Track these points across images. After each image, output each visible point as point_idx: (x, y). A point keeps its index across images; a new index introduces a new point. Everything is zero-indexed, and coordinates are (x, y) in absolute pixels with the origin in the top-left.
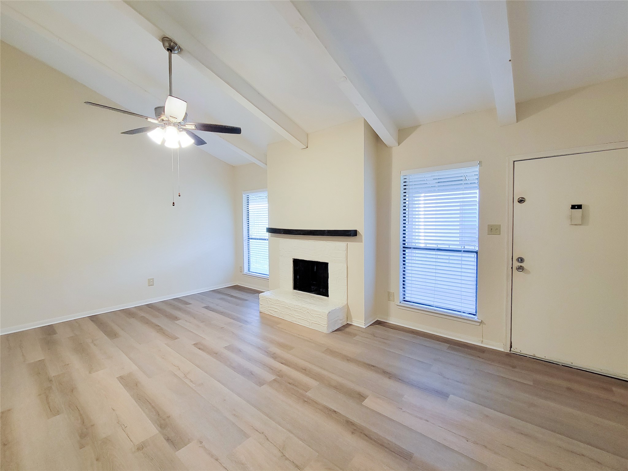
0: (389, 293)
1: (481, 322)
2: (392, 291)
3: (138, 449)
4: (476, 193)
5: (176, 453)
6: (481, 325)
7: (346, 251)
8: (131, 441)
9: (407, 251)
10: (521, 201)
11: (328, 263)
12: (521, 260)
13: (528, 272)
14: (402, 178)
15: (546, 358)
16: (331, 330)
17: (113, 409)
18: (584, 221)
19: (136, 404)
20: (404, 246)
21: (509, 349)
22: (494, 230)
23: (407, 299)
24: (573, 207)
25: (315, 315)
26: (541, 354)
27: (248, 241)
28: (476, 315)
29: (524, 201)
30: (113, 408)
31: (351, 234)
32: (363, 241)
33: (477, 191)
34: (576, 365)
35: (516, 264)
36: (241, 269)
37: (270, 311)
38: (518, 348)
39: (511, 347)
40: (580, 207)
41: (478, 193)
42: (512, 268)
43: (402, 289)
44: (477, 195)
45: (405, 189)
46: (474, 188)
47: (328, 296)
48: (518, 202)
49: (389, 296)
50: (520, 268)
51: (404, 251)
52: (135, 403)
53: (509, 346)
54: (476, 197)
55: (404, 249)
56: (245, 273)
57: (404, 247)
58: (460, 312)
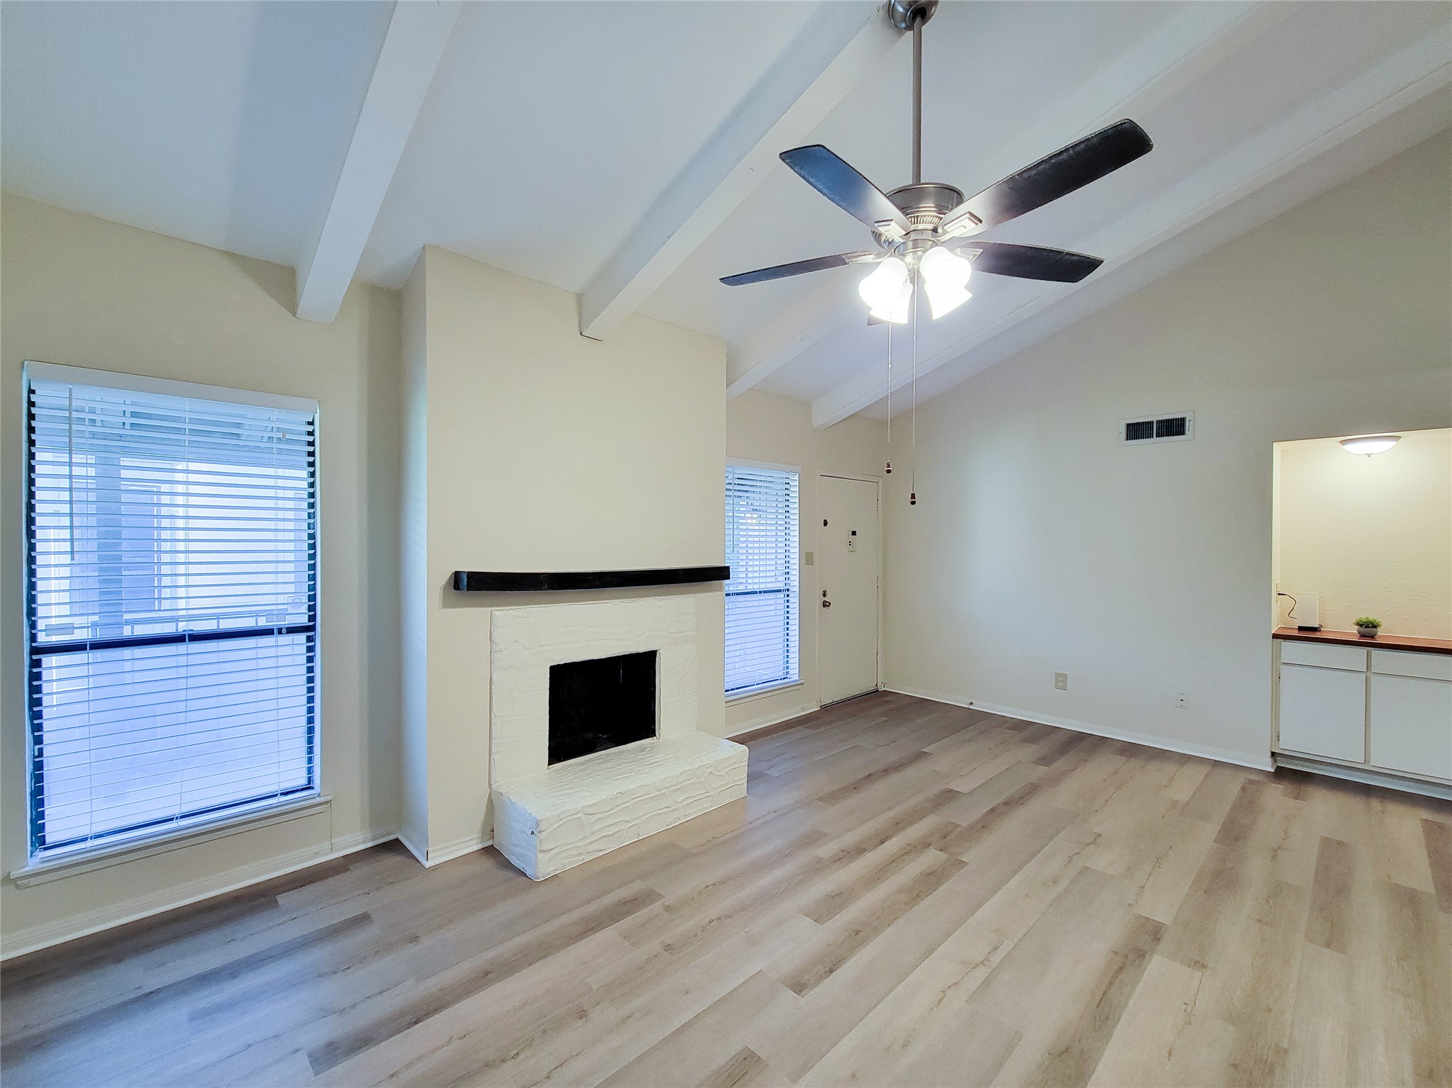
3: (1204, 966)
5: (1168, 924)
7: (696, 615)
8: (1200, 983)
11: (657, 651)
12: (825, 594)
17: (1170, 1055)
18: (855, 547)
19: (1124, 1017)
22: (809, 558)
25: (727, 769)
30: (1167, 1055)
35: (822, 599)
40: (855, 533)
47: (651, 734)
48: (824, 524)
52: (1121, 1022)
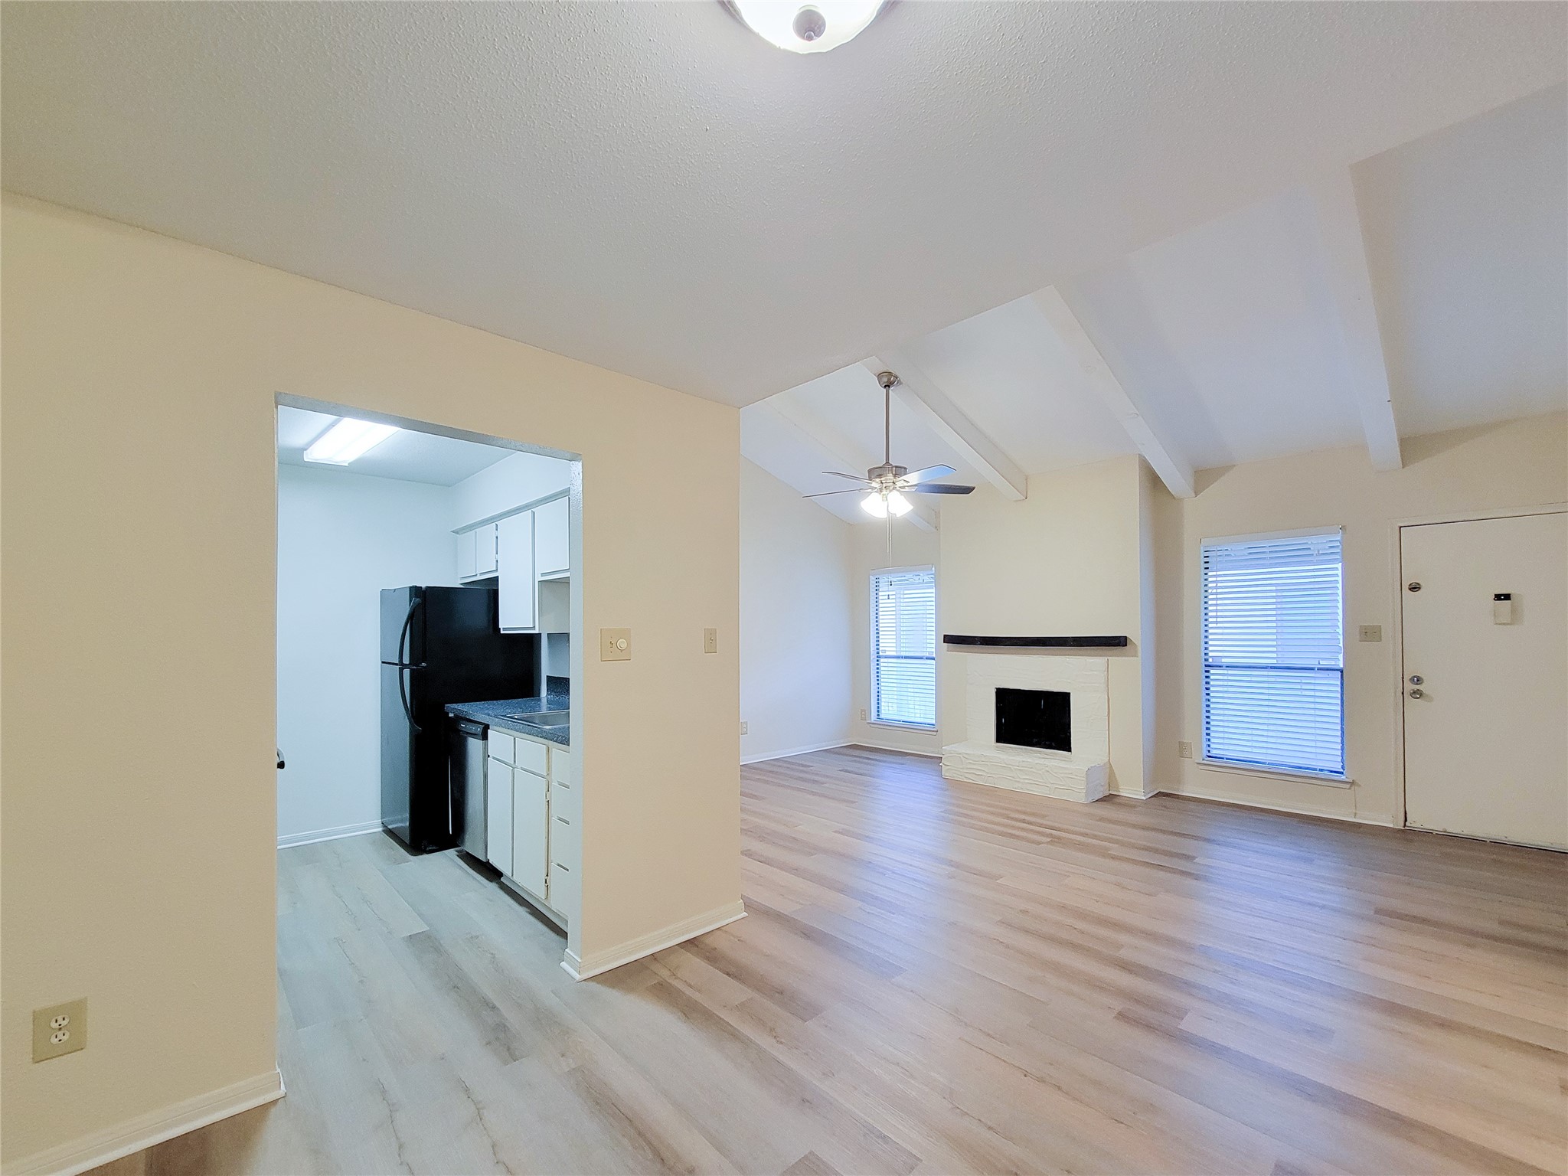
0: (1181, 744)
1: (1352, 783)
2: (1187, 738)
4: (1337, 569)
6: (1353, 788)
7: (1106, 672)
9: (1212, 671)
10: (1415, 588)
11: (1069, 694)
12: (1418, 680)
13: (1430, 699)
14: (1202, 549)
15: (1464, 833)
16: (1090, 800)
18: (1515, 617)
20: (1207, 663)
21: (1403, 824)
22: (1370, 634)
23: (1214, 752)
24: (1498, 597)
25: (1062, 775)
26: (1454, 829)
27: (878, 661)
28: (1342, 773)
29: (1420, 588)
31: (1118, 642)
32: (1140, 655)
33: (1339, 566)
34: (1513, 840)
35: (1410, 687)
36: (864, 713)
37: (967, 775)
38: (1416, 821)
39: (1406, 820)
40: (1507, 597)
41: (1340, 569)
42: (1403, 693)
43: (1205, 737)
44: (1339, 573)
45: (1208, 562)
46: (1335, 561)
47: (1069, 750)
48: (1410, 589)
49: (1182, 749)
50: (1417, 694)
51: (1207, 671)
53: (1403, 819)
54: (1337, 575)
55: (1207, 668)
56: (872, 721)
57: (1206, 666)
58: (1316, 770)
